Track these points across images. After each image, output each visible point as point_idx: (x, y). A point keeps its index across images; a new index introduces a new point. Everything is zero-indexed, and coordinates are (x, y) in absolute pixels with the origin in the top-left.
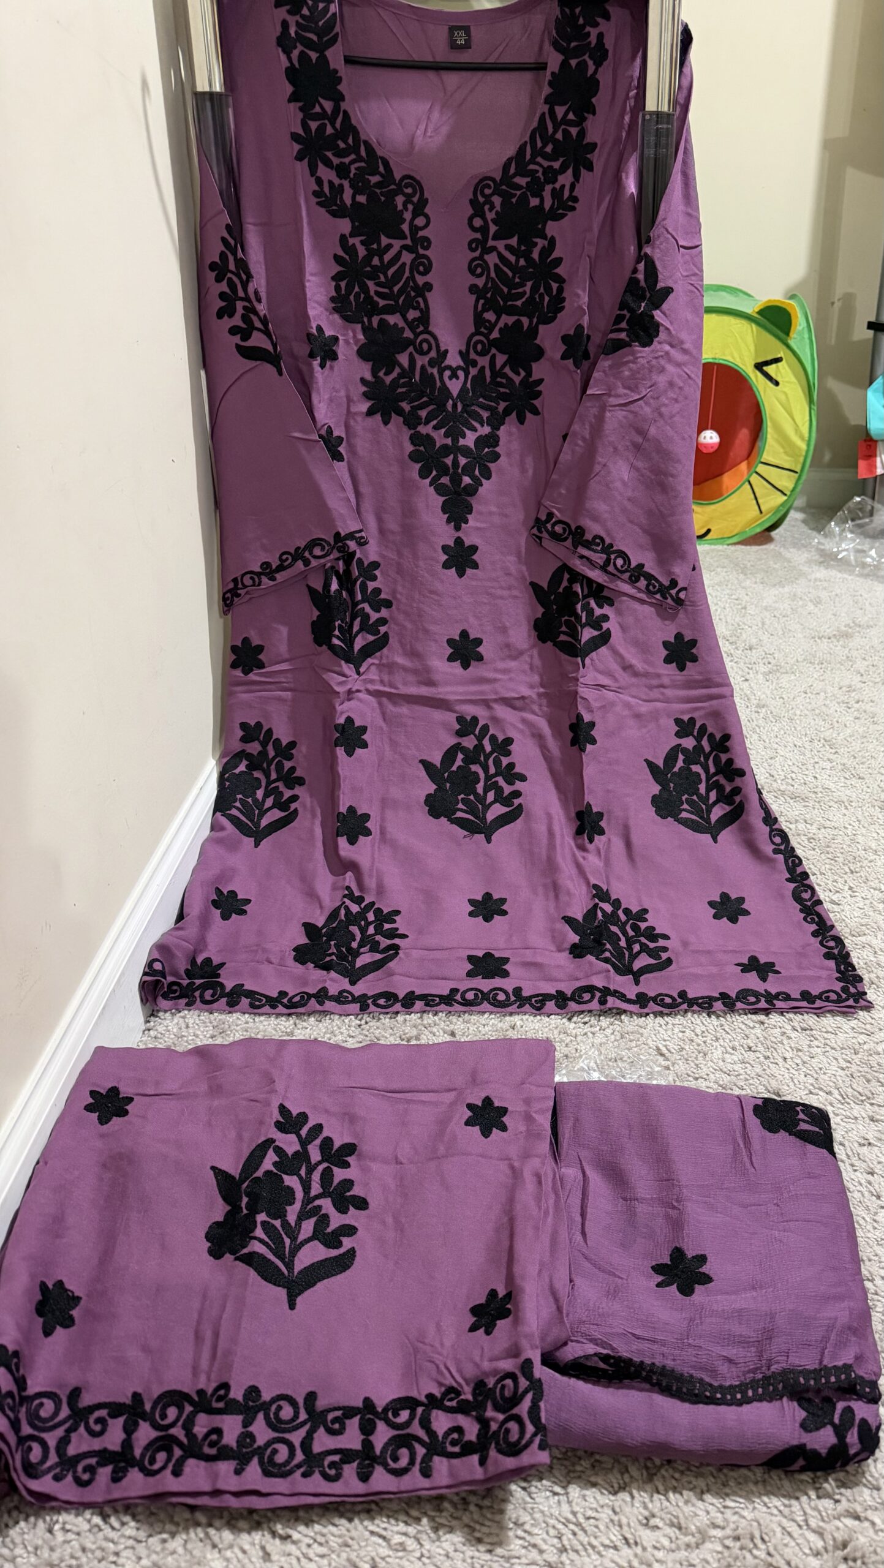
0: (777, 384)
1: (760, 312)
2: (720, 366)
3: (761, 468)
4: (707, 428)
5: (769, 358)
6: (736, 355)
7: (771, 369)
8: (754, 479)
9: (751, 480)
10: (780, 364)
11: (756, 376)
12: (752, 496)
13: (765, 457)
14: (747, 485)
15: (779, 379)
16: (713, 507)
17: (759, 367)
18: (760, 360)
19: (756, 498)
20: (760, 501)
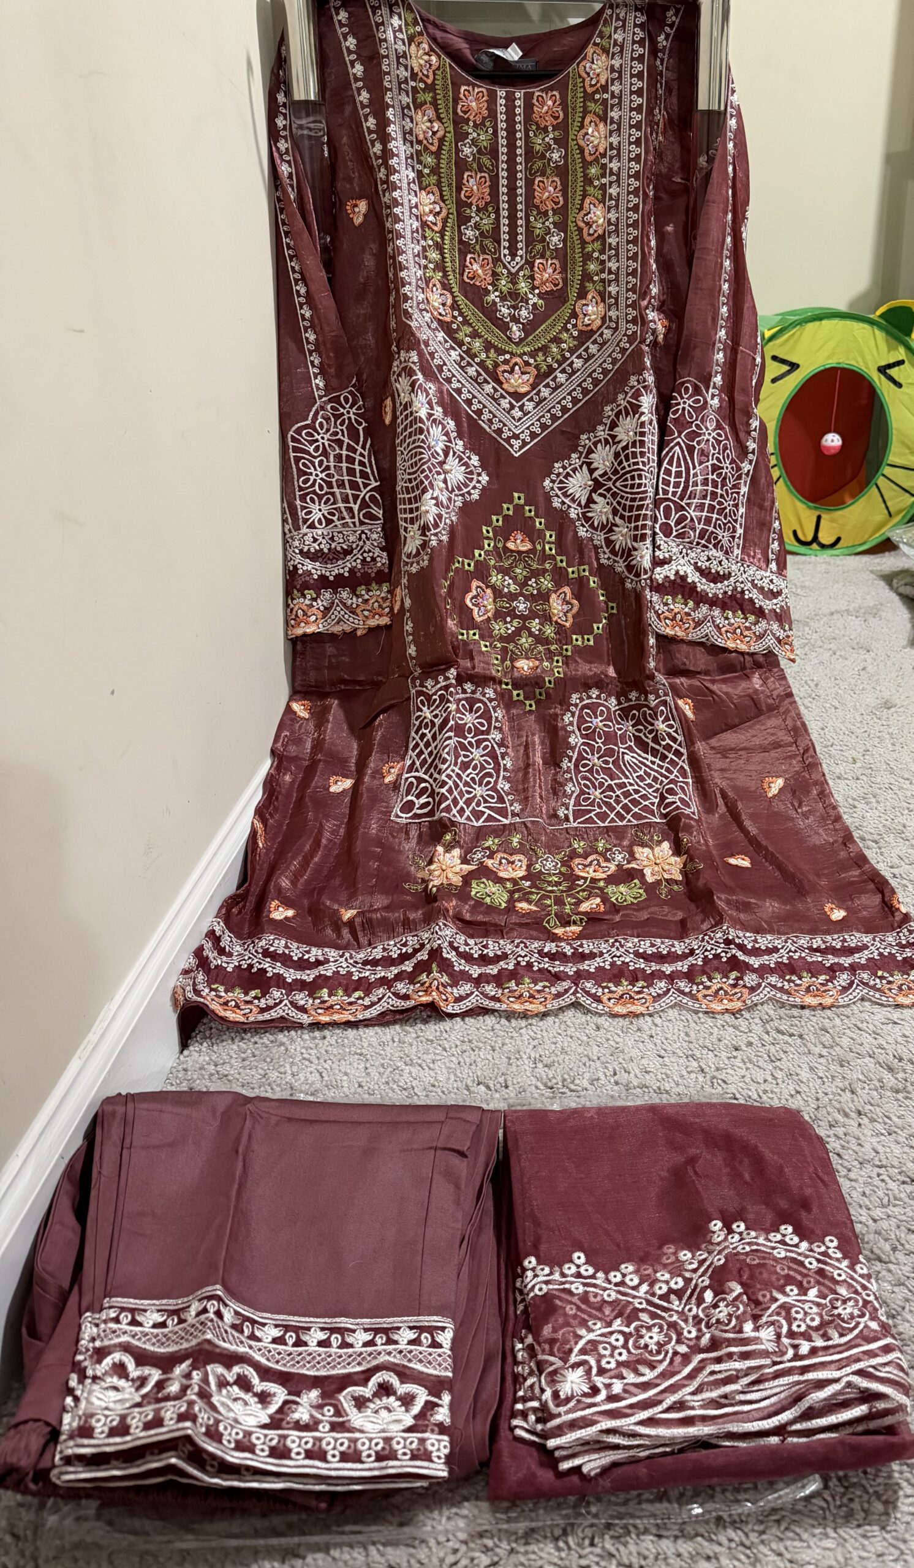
0: (899, 385)
1: (881, 316)
2: (844, 370)
3: (887, 471)
4: (829, 431)
5: (892, 361)
6: (860, 360)
7: (893, 372)
8: (881, 481)
9: (879, 483)
10: (902, 367)
11: (880, 379)
12: (880, 499)
13: (892, 458)
14: (874, 489)
15: (901, 381)
16: (840, 513)
17: (883, 370)
18: (883, 363)
19: (884, 502)
20: (889, 504)
